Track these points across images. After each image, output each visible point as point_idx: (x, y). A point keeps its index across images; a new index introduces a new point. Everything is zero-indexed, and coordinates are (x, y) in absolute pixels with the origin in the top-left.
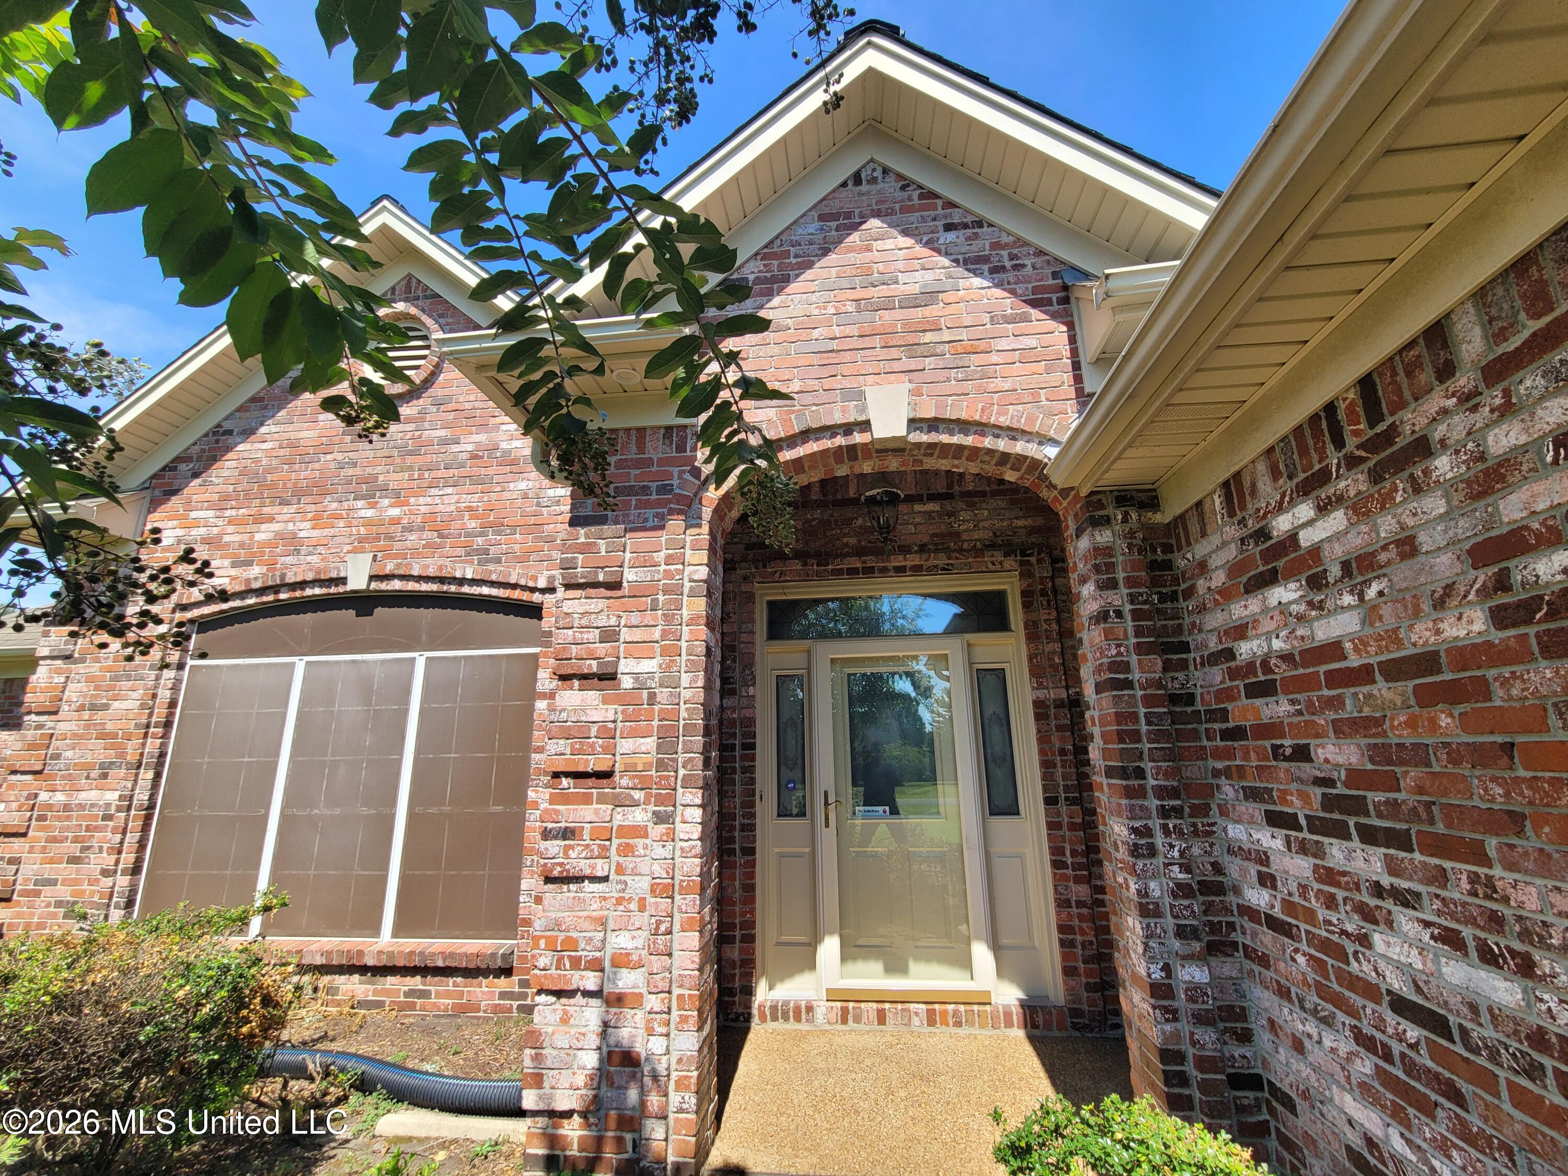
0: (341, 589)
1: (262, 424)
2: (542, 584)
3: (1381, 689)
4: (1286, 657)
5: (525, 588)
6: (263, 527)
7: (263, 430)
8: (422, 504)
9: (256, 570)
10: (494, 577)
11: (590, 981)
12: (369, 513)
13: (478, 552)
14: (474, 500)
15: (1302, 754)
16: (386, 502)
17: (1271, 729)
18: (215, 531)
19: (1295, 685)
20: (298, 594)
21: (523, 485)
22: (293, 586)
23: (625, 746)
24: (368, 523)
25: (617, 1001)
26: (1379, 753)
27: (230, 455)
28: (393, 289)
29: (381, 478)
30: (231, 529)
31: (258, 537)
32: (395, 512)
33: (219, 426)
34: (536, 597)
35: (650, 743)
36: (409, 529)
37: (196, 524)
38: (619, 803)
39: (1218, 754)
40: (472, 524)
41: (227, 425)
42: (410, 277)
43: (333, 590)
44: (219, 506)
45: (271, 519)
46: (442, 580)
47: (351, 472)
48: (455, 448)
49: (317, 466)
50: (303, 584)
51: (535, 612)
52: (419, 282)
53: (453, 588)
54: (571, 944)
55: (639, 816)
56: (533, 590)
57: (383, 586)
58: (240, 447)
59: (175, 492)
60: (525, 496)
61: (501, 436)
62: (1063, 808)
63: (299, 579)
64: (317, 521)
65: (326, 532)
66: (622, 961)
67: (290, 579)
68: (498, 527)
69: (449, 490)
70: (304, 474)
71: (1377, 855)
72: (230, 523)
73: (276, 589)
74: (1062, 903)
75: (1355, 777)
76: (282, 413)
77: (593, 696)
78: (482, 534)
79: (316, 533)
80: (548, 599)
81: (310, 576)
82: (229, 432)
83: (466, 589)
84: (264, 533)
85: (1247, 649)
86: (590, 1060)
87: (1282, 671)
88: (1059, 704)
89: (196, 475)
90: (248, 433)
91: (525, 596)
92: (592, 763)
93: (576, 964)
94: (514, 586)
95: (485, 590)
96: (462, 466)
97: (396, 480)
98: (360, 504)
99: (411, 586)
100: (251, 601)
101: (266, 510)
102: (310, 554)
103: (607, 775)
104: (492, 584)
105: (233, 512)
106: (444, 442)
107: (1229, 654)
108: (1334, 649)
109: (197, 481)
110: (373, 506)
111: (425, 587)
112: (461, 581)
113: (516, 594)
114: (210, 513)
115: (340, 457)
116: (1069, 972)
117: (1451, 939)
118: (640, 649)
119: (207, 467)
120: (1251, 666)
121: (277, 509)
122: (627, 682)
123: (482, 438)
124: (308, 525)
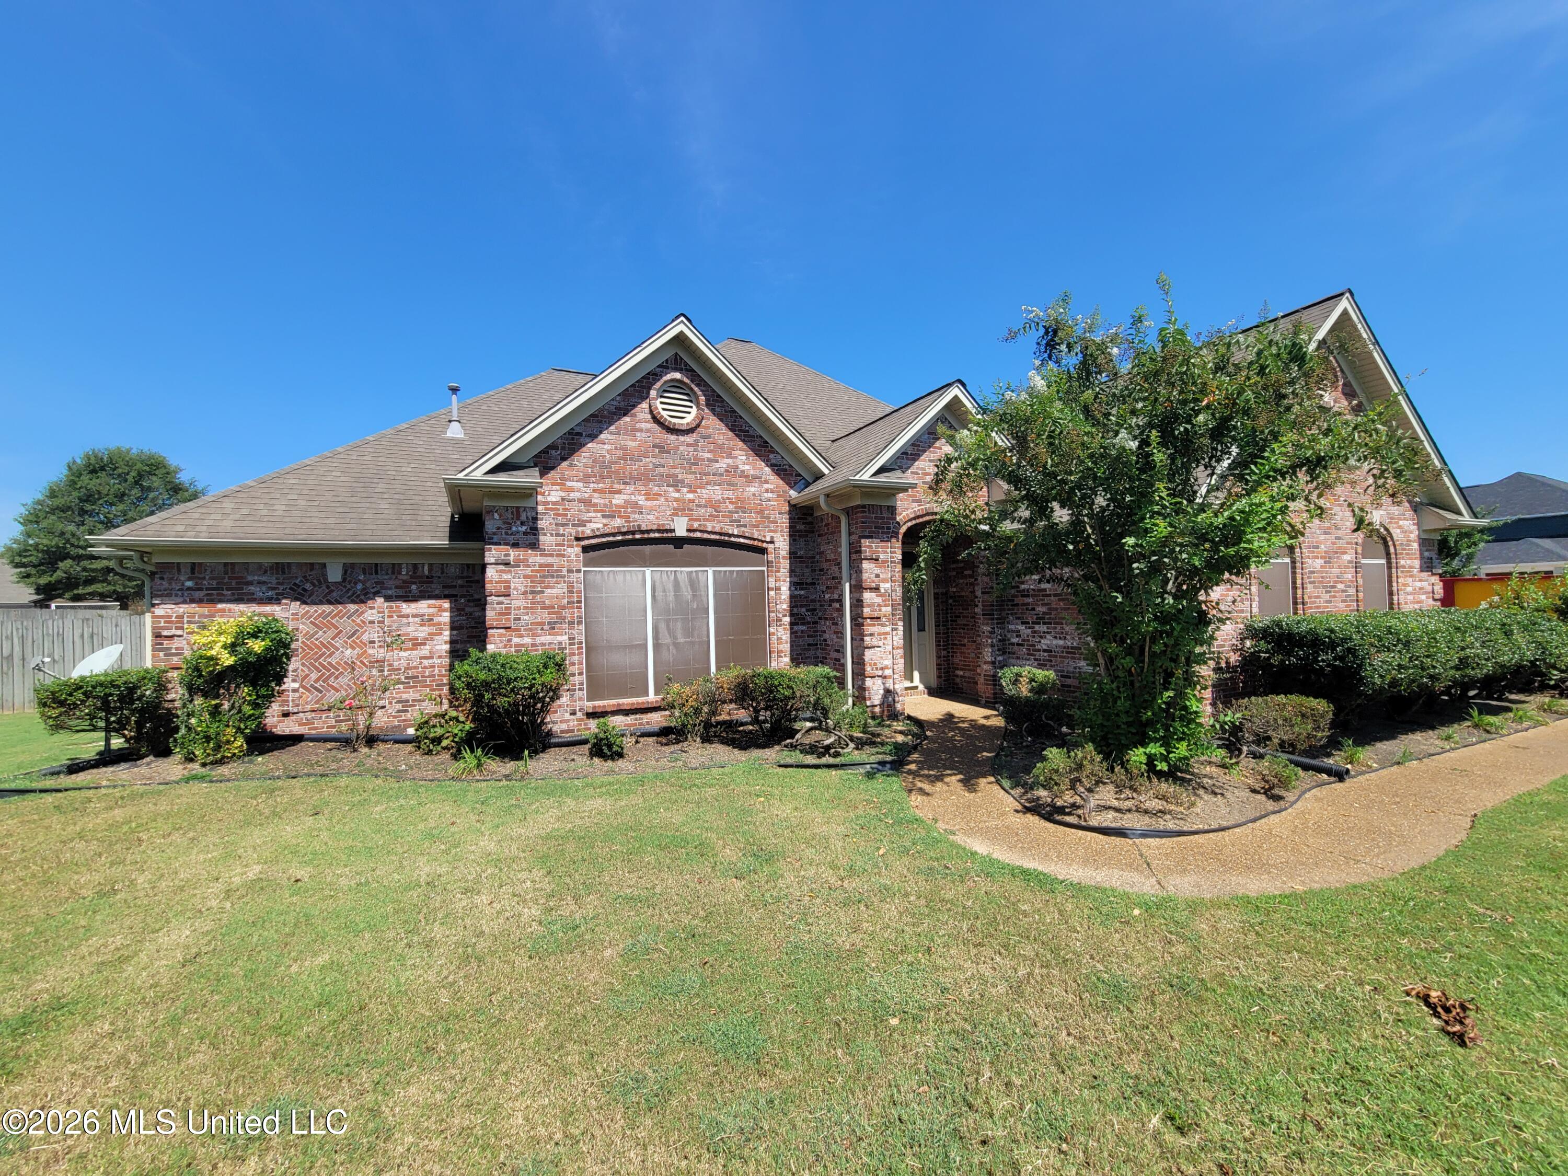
0: (670, 535)
1: (601, 432)
2: (768, 539)
3: (1052, 598)
4: (1034, 590)
5: (759, 540)
6: (616, 496)
7: (602, 436)
8: (706, 493)
9: (618, 522)
10: (747, 535)
11: (880, 673)
12: (677, 495)
13: (736, 521)
14: (729, 494)
15: (1033, 609)
16: (685, 490)
17: (1028, 604)
18: (586, 495)
19: (1033, 596)
20: (646, 536)
21: (752, 489)
22: (643, 532)
23: (884, 609)
24: (677, 500)
25: (885, 677)
26: (1050, 609)
27: (584, 449)
28: (667, 361)
29: (680, 476)
30: (596, 495)
31: (614, 502)
32: (691, 496)
33: (572, 429)
34: (765, 545)
35: (889, 609)
36: (699, 506)
37: (572, 490)
38: (882, 625)
39: (1009, 610)
40: (731, 507)
41: (578, 430)
42: (676, 354)
43: (665, 535)
44: (586, 479)
45: (619, 492)
46: (720, 534)
47: (662, 470)
48: (717, 465)
49: (641, 464)
50: (648, 532)
51: (763, 551)
52: (681, 359)
53: (726, 538)
54: (875, 664)
55: (888, 629)
56: (763, 542)
57: (692, 535)
58: (590, 445)
59: (553, 468)
60: (754, 495)
61: (738, 462)
62: (941, 628)
63: (649, 528)
64: (648, 496)
65: (655, 503)
66: (886, 667)
67: (644, 528)
68: (743, 509)
69: (717, 488)
70: (636, 467)
71: (1045, 627)
72: (595, 491)
73: (633, 533)
74: (938, 657)
75: (1044, 613)
76: (612, 428)
77: (873, 595)
78: (737, 512)
79: (649, 503)
80: (770, 547)
81: (655, 527)
82: (581, 434)
83: (732, 539)
84: (618, 500)
85: (1023, 587)
86: (882, 692)
87: (1032, 592)
88: (942, 594)
89: (564, 459)
90: (593, 437)
91: (760, 544)
92: (876, 614)
93: (877, 669)
94: (754, 539)
95: (742, 540)
96: (721, 475)
97: (688, 478)
98: (671, 489)
99: (706, 536)
100: (620, 538)
101: (616, 486)
102: (649, 514)
103: (879, 618)
104: (745, 538)
105: (596, 486)
106: (709, 460)
107: (1018, 587)
108: (1045, 590)
109: (565, 464)
110: (678, 491)
111: (713, 537)
112: (730, 535)
113: (756, 543)
114: (580, 484)
115: (654, 460)
116: (939, 677)
117: (1056, 637)
118: (885, 581)
119: (570, 455)
120: (1024, 590)
121: (622, 487)
122: (882, 591)
123: (730, 461)
124: (643, 498)
